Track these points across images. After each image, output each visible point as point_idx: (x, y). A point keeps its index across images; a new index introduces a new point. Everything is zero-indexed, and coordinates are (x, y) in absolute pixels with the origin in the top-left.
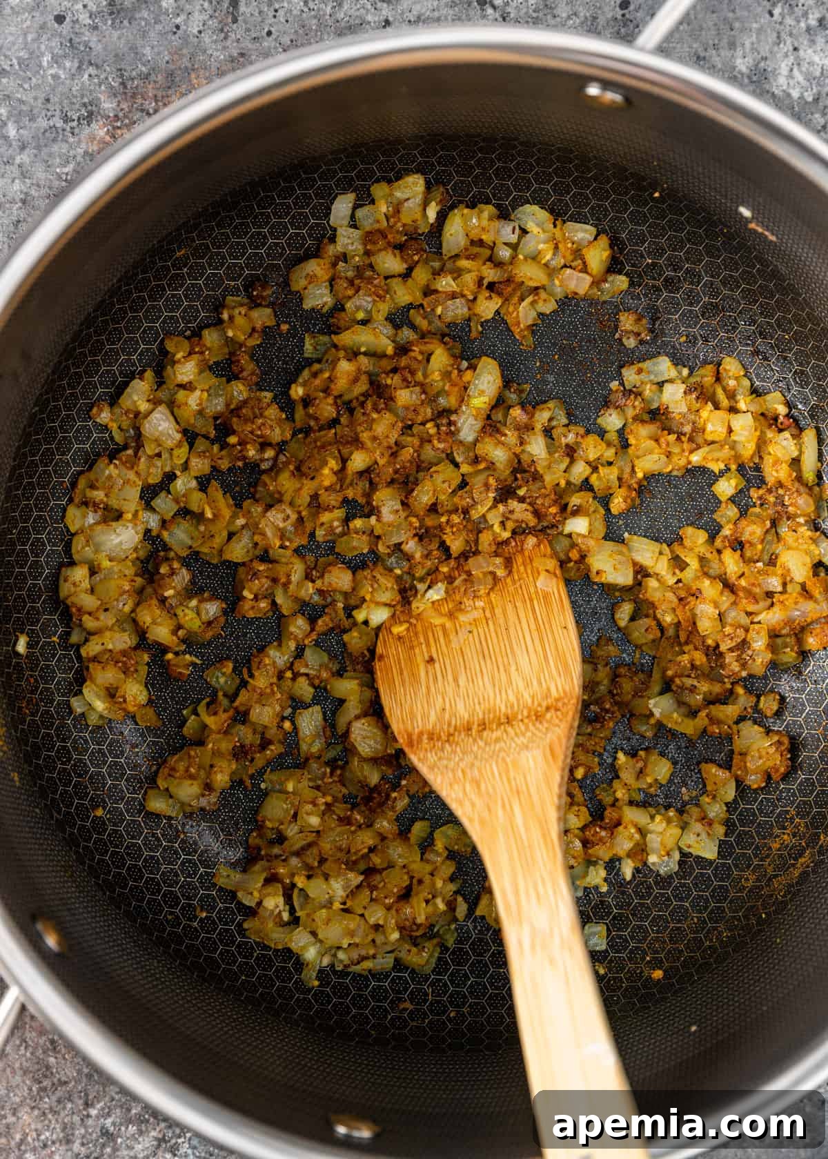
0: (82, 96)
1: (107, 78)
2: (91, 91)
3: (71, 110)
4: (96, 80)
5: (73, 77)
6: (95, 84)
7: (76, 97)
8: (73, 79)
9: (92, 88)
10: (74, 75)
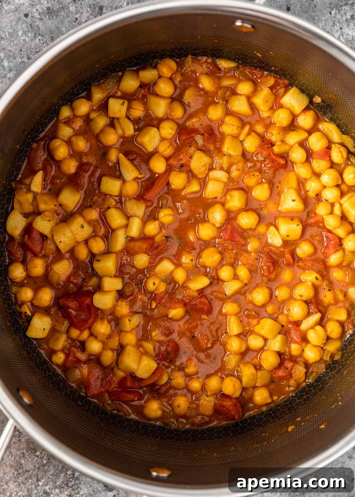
0: (36, 49)
1: (46, 41)
2: (39, 46)
3: (31, 55)
4: (42, 42)
5: (32, 40)
6: (41, 43)
7: (33, 49)
8: (32, 41)
9: (40, 45)
10: (32, 39)
